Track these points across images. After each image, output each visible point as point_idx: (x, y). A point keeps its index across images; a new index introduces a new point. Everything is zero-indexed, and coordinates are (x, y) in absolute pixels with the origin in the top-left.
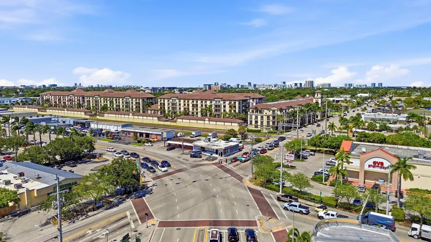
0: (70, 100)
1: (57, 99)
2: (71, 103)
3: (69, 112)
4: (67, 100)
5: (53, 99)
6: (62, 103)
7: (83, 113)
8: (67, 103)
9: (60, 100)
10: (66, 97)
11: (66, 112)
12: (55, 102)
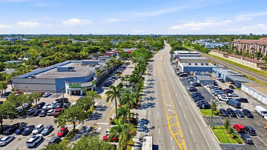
0: (253, 48)
1: (243, 47)
2: (253, 51)
3: (244, 61)
4: (250, 48)
5: (240, 47)
6: (246, 50)
7: (256, 64)
8: (250, 51)
9: (245, 47)
10: (250, 45)
11: (241, 60)
12: (241, 49)
